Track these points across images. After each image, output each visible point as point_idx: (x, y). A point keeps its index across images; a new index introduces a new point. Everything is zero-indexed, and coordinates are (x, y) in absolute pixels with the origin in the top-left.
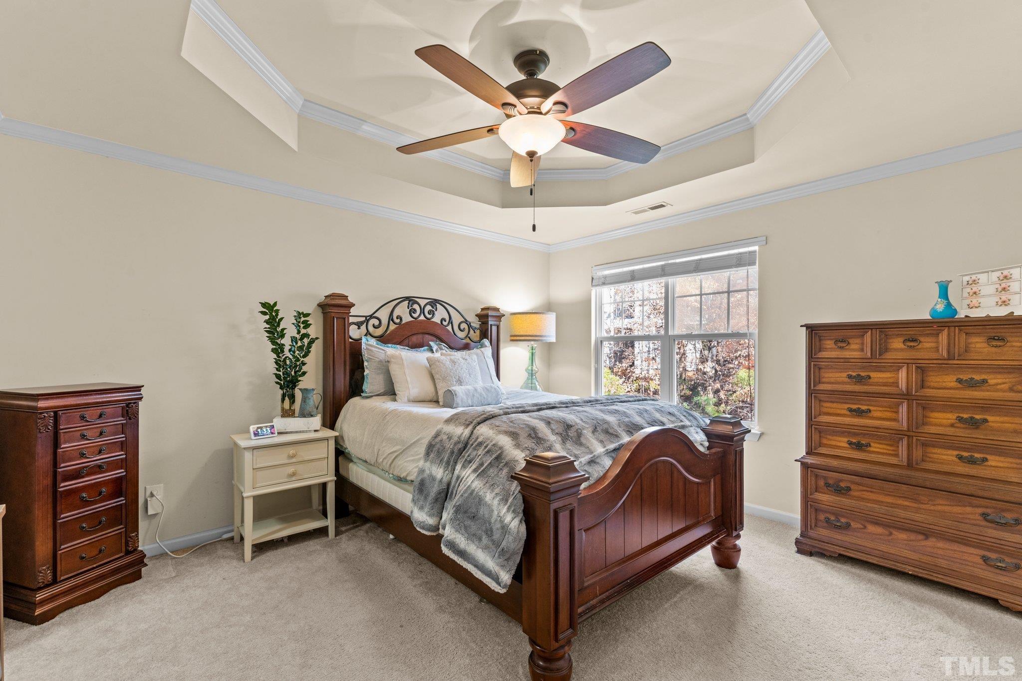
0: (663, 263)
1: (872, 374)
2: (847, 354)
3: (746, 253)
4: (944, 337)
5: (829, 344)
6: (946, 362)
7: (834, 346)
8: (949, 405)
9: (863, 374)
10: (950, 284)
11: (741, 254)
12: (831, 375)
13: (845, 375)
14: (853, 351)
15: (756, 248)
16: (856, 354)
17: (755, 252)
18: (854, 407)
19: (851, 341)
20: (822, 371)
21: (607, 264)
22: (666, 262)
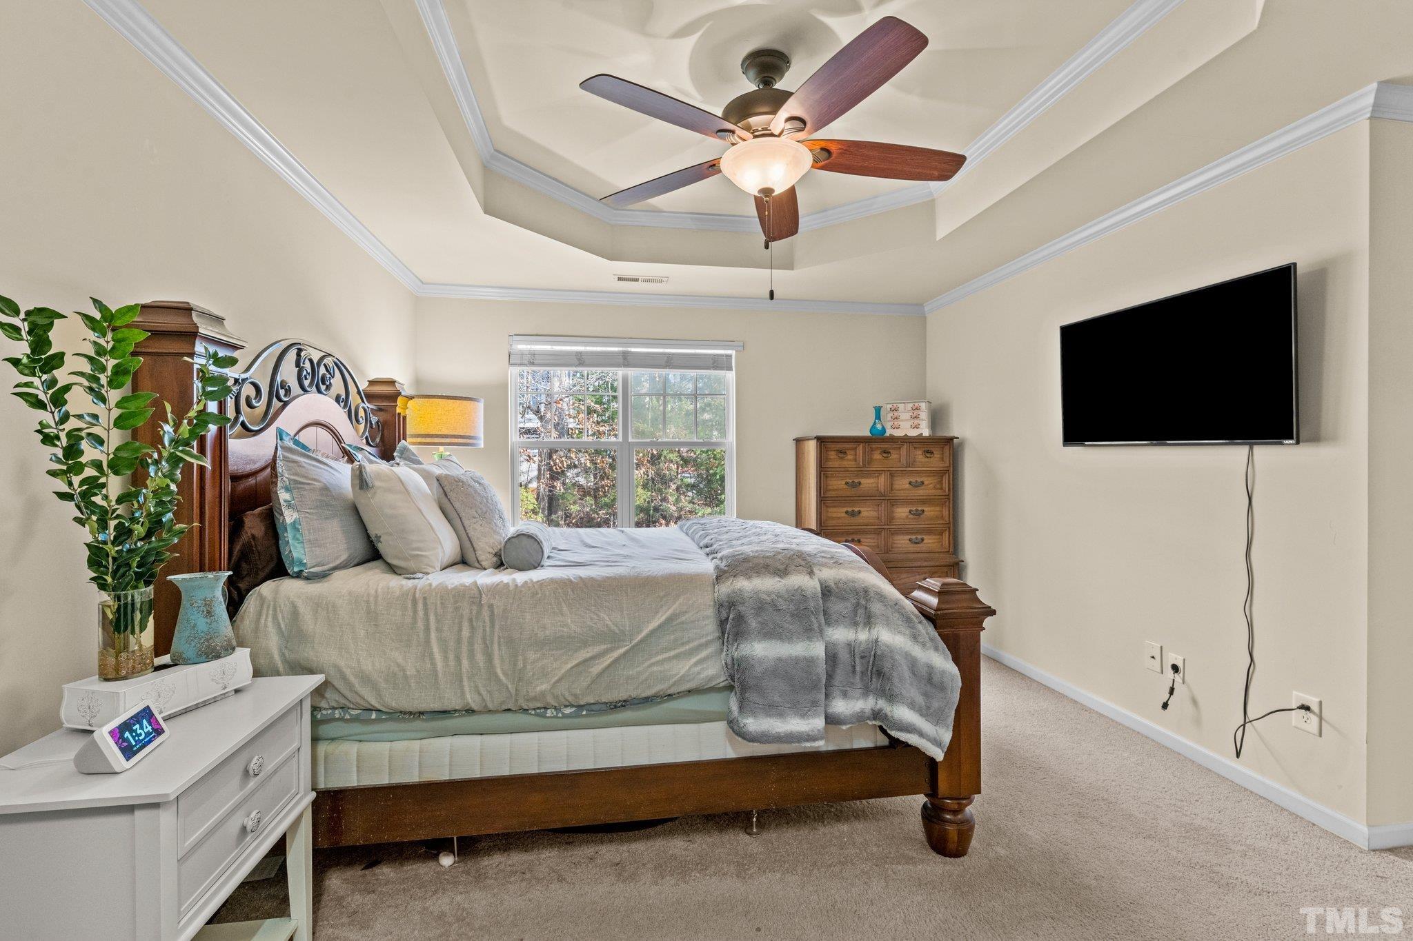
0: (621, 349)
1: (863, 481)
2: (845, 463)
3: (722, 355)
4: (904, 451)
5: (832, 455)
6: (905, 469)
7: (835, 457)
8: (906, 502)
9: (856, 481)
10: (882, 409)
11: (718, 355)
12: (835, 482)
13: (844, 482)
14: (849, 461)
15: (732, 352)
16: (852, 464)
17: (730, 356)
18: (850, 509)
19: (848, 452)
20: (829, 479)
21: (537, 335)
22: (624, 349)
